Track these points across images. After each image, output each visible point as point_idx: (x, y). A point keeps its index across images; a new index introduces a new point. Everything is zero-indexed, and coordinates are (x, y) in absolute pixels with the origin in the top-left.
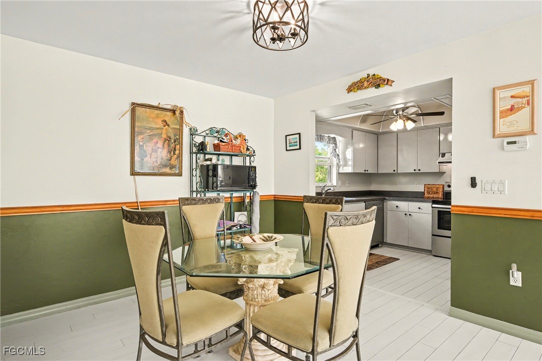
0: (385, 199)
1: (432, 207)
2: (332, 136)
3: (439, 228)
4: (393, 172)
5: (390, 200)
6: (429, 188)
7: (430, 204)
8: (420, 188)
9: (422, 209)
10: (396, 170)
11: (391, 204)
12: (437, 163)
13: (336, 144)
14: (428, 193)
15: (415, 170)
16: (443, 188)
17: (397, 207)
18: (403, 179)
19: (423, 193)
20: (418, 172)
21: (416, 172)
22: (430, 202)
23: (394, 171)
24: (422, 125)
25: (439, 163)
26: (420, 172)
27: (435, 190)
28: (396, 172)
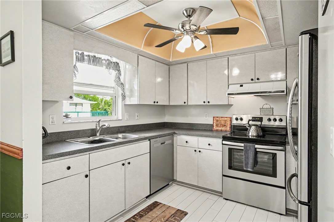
0: (175, 133)
1: (223, 144)
2: (114, 60)
3: (230, 167)
4: (183, 104)
5: (180, 134)
6: (217, 121)
7: (221, 140)
8: (209, 120)
9: (212, 146)
10: (186, 102)
11: (181, 139)
12: (227, 94)
13: (119, 71)
14: (217, 125)
15: (204, 102)
16: (231, 121)
17: (187, 142)
18: (193, 111)
19: (212, 125)
20: (208, 104)
21: (206, 104)
22: (220, 138)
23: (185, 103)
24: (212, 53)
25: (229, 94)
26: (210, 104)
27: (223, 122)
28: (186, 104)
